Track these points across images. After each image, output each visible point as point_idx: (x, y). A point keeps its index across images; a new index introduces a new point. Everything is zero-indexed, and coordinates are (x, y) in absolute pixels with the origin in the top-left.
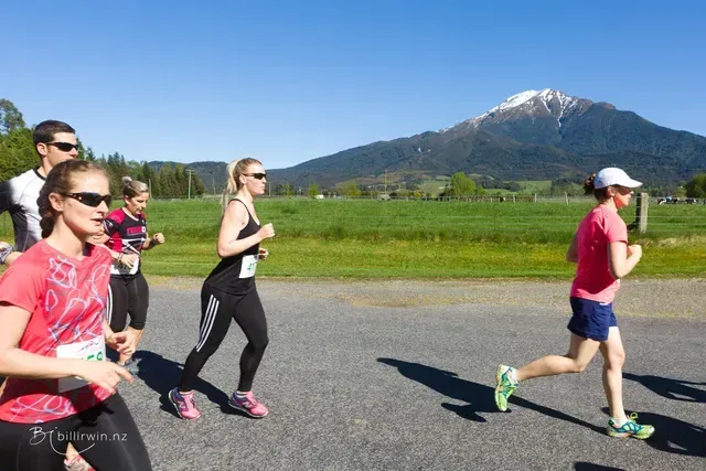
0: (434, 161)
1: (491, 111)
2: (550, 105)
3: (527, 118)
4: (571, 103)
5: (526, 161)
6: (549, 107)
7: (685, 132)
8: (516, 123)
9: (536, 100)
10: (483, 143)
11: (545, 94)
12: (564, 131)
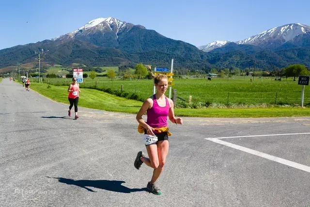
0: (52, 56)
1: (80, 29)
2: (112, 26)
3: (99, 33)
4: (122, 25)
5: (102, 56)
7: (180, 41)
8: (94, 36)
9: (104, 23)
10: (77, 46)
11: (108, 20)
12: (120, 40)
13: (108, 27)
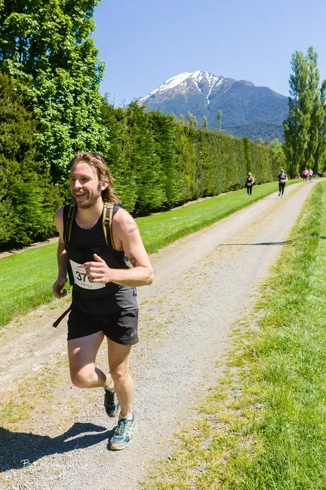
1: (152, 93)
2: (201, 85)
3: (180, 98)
4: (218, 82)
6: (200, 87)
8: (172, 102)
9: (189, 81)
11: (195, 75)
12: (212, 107)
13: (194, 87)
